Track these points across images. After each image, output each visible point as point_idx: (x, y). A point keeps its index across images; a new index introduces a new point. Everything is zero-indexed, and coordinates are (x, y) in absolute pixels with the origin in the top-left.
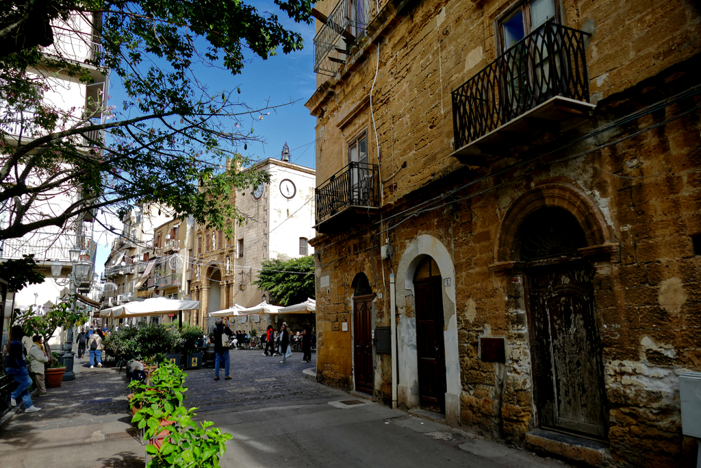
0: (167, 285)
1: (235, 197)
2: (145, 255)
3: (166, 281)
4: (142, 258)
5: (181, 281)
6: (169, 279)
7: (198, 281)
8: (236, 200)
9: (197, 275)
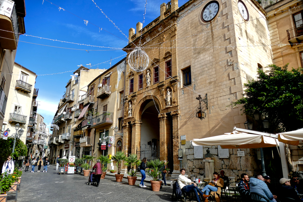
0: (99, 122)
1: (175, 30)
2: (80, 105)
3: (99, 120)
4: (78, 107)
5: (112, 119)
6: (101, 118)
7: (130, 116)
8: (176, 33)
9: (130, 112)
